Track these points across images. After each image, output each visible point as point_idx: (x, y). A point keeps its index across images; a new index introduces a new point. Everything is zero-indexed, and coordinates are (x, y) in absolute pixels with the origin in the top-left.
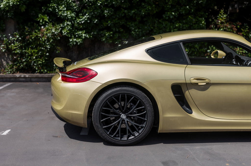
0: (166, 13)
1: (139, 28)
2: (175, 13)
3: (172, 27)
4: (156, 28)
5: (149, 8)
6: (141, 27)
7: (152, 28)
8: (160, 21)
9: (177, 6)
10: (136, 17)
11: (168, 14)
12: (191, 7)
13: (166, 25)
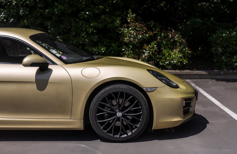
0: (81, 12)
1: (55, 27)
2: (89, 13)
3: (87, 26)
4: (73, 27)
5: (61, 7)
6: (57, 26)
7: (70, 27)
8: (77, 20)
9: (92, 6)
10: (53, 17)
11: (82, 13)
12: (106, 7)
13: (82, 24)
